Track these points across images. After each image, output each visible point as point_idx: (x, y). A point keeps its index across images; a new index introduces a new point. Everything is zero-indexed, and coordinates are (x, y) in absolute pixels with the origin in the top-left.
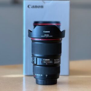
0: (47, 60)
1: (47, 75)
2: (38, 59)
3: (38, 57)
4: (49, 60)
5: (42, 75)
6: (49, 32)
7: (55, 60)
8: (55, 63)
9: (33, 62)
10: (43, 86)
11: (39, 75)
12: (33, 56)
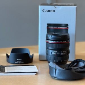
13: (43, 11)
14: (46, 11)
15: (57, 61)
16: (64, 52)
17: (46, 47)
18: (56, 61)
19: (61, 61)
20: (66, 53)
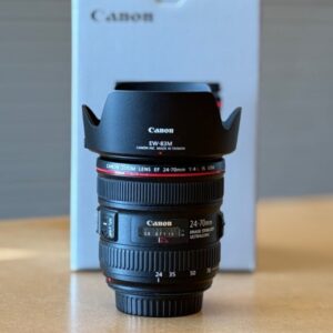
13: (93, 16)
14: (108, 19)
15: (172, 274)
16: (204, 222)
17: (100, 200)
18: (166, 274)
19: (193, 273)
20: (212, 229)
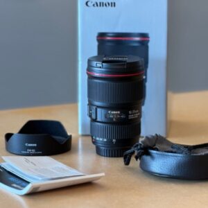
0: (114, 112)
1: (114, 140)
2: (99, 110)
3: (98, 107)
4: (119, 112)
5: (105, 140)
6: (35, 145)
7: (130, 112)
8: (131, 117)
9: (90, 116)
10: (108, 158)
11: (101, 139)
12: (90, 104)
